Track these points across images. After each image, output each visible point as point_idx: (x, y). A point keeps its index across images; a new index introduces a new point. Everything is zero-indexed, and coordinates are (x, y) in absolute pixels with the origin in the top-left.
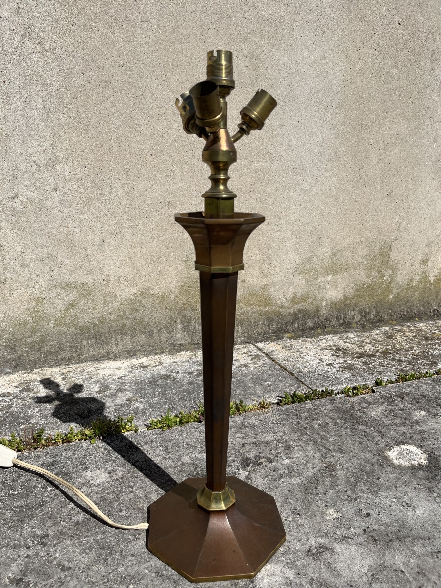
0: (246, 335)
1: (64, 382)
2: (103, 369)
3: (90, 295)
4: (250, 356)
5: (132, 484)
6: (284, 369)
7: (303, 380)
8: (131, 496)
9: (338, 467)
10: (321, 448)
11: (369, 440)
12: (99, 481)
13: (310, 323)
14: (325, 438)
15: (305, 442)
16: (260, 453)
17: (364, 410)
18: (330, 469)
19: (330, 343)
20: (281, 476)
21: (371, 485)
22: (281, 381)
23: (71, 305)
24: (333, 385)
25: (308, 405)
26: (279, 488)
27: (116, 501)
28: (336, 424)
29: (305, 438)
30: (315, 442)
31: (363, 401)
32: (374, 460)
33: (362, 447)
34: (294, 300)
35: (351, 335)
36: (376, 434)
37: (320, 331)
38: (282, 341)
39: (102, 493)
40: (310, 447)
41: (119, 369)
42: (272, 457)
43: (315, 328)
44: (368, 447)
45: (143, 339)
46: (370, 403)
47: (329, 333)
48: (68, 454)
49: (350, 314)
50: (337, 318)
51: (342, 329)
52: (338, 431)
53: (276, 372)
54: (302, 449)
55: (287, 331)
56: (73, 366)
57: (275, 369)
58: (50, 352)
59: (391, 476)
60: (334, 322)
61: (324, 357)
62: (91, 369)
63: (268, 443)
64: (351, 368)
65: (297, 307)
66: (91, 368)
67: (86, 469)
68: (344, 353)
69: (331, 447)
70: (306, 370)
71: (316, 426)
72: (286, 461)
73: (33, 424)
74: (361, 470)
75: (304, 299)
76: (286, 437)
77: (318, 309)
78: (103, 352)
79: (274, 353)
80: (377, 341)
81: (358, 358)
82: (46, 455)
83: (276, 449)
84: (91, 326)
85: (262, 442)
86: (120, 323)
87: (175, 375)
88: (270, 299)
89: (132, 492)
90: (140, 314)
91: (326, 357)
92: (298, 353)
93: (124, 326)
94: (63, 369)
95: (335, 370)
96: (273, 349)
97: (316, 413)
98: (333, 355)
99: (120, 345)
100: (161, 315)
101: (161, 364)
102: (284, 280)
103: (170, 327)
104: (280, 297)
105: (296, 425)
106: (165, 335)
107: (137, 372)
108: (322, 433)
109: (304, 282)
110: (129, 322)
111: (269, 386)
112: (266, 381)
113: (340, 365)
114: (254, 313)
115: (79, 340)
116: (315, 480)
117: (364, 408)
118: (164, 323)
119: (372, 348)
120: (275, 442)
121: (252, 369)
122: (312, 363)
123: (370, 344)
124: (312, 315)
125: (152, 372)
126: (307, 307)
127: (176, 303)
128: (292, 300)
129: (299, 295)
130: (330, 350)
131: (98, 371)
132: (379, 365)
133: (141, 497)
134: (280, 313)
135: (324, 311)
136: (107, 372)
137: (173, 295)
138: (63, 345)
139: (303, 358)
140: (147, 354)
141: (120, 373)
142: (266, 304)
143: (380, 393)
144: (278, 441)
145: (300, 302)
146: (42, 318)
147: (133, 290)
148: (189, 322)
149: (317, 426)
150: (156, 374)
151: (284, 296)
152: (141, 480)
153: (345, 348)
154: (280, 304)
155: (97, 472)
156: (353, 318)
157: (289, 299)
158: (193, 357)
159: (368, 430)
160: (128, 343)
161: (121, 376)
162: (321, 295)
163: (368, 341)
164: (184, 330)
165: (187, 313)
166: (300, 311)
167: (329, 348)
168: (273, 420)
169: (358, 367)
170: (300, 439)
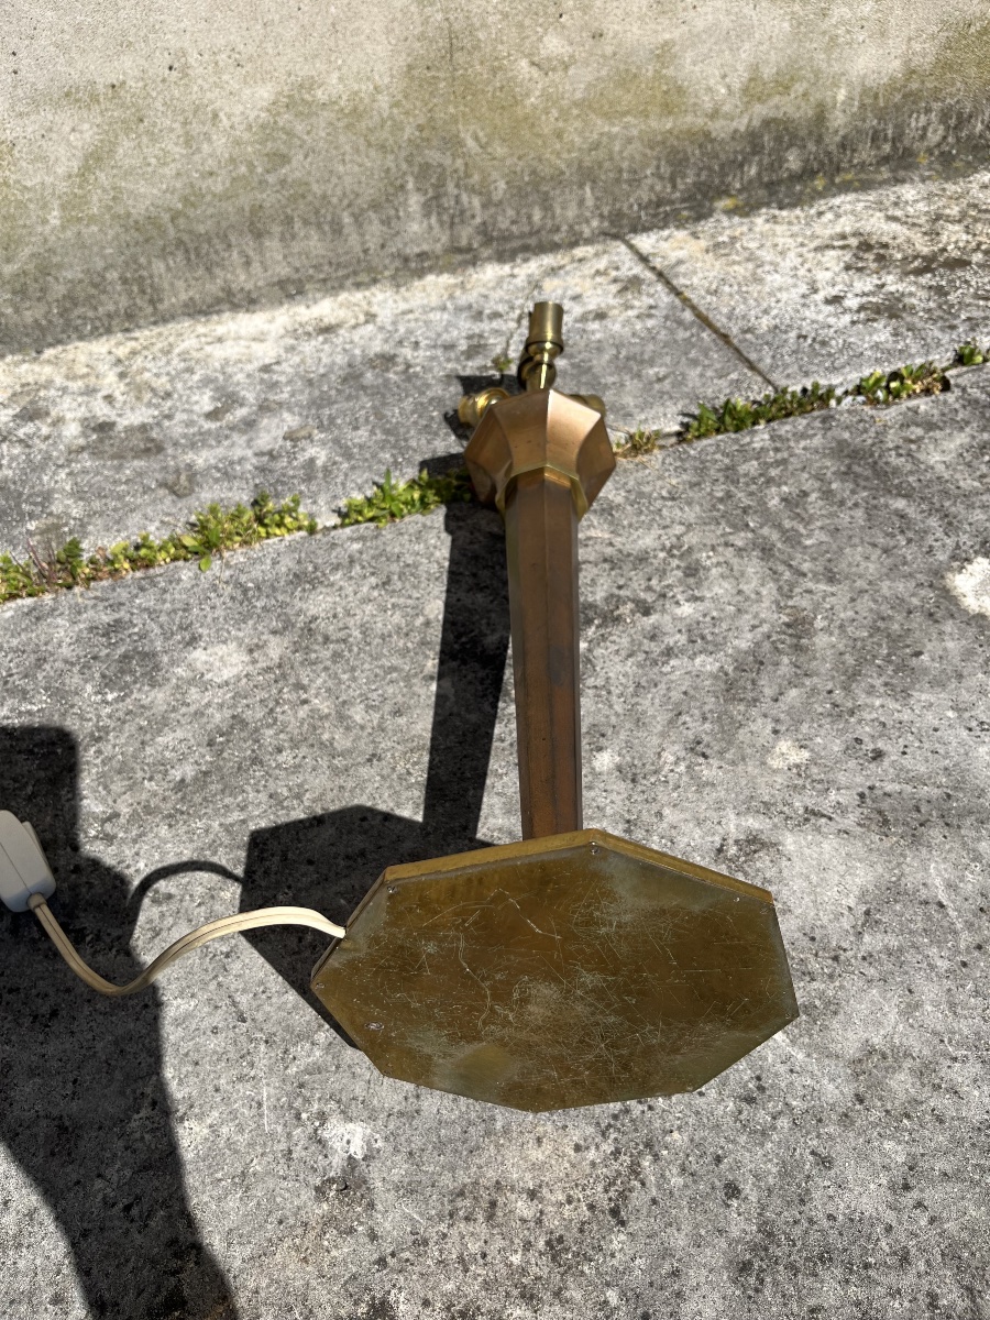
0: (606, 213)
1: (122, 387)
2: (220, 340)
3: (141, 121)
4: (615, 281)
5: (305, 681)
6: (704, 321)
7: (753, 356)
8: (303, 712)
9: (819, 623)
10: (781, 568)
11: (909, 541)
12: (227, 674)
13: (793, 161)
14: (792, 539)
15: (740, 551)
16: (620, 587)
17: (909, 449)
18: (799, 627)
19: (846, 225)
20: (669, 652)
21: (896, 672)
22: (694, 363)
23: (95, 159)
24: (834, 369)
25: (761, 436)
26: (662, 686)
27: (269, 726)
28: (827, 494)
29: (740, 540)
30: (767, 551)
31: (912, 418)
32: (915, 601)
33: (889, 562)
34: (753, 91)
35: (908, 192)
36: (933, 522)
37: (819, 183)
38: (707, 226)
39: (234, 706)
40: (753, 568)
41: (259, 338)
42: (650, 597)
43: (807, 173)
44: (905, 564)
45: (314, 244)
46: (930, 426)
47: (846, 188)
48: (147, 600)
49: (916, 123)
50: (876, 138)
51: (885, 173)
52: (832, 515)
53: (682, 334)
54: (731, 574)
55: (724, 192)
56: (144, 335)
57: (680, 323)
58: (71, 299)
59: (950, 645)
60: (866, 154)
61: (822, 277)
62: (189, 343)
63: (642, 558)
64: (892, 309)
65: (760, 111)
66: (189, 336)
67: (193, 641)
68: (880, 258)
69: (806, 567)
70: (765, 323)
71: (774, 503)
72: (687, 610)
73: (58, 517)
74: (875, 630)
75: (783, 84)
76: (692, 539)
77: (821, 117)
78: (213, 288)
79: (682, 269)
80: (980, 211)
81: (919, 272)
82: (94, 606)
83: (663, 573)
84: (166, 217)
85: (629, 555)
86: (245, 200)
87: (407, 352)
88: (680, 91)
89: (305, 702)
90: (296, 168)
91: (828, 275)
92: (750, 266)
93: (257, 209)
94: (119, 344)
95: (847, 319)
96: (681, 254)
97: (778, 463)
98: (848, 268)
99: (256, 267)
100: (356, 169)
101: (371, 317)
102: (726, 23)
103: (386, 203)
104: (712, 82)
105: (721, 500)
106: (375, 229)
107: (308, 347)
108: (787, 524)
109: (786, 25)
110: (269, 198)
111: (659, 380)
112: (651, 363)
113: (865, 299)
114: (629, 141)
115: (142, 260)
116: (755, 662)
117: (912, 441)
118: (369, 193)
119: (965, 237)
120: (662, 555)
121: (617, 327)
122: (784, 296)
123: (960, 221)
124: (803, 133)
125: (348, 347)
126: (790, 110)
127: (398, 127)
128: (745, 90)
129: (768, 72)
130: (843, 248)
131: (208, 349)
132: (977, 296)
133: (327, 716)
134: (707, 135)
135: (838, 120)
136: (230, 350)
137: (383, 102)
138: (103, 277)
139: (760, 281)
140: (332, 286)
141: (266, 352)
142: (668, 109)
143: (964, 390)
144: (669, 552)
145: (769, 95)
146: (21, 205)
147: (265, 93)
148: (441, 184)
149: (776, 501)
150: (357, 352)
151: (724, 76)
152: (326, 669)
153: (885, 239)
154: (708, 106)
155: (222, 650)
156: (923, 137)
157: (737, 86)
158: (458, 293)
159: (912, 512)
160: (277, 260)
161: (267, 361)
162: (836, 68)
163: (954, 211)
164: (427, 209)
165: (433, 156)
166: (767, 123)
167: (841, 243)
168: (662, 488)
169: (913, 307)
170: (726, 544)
